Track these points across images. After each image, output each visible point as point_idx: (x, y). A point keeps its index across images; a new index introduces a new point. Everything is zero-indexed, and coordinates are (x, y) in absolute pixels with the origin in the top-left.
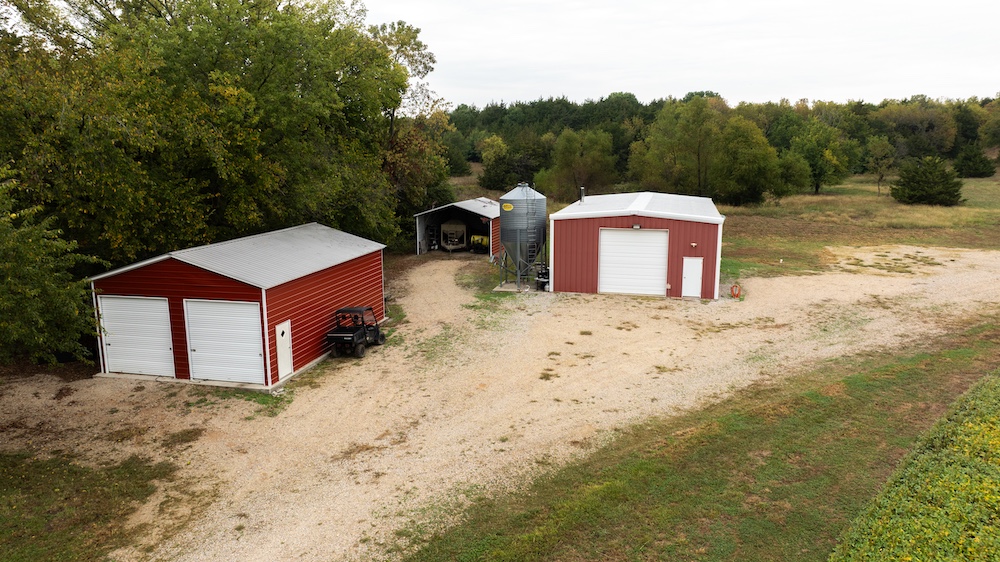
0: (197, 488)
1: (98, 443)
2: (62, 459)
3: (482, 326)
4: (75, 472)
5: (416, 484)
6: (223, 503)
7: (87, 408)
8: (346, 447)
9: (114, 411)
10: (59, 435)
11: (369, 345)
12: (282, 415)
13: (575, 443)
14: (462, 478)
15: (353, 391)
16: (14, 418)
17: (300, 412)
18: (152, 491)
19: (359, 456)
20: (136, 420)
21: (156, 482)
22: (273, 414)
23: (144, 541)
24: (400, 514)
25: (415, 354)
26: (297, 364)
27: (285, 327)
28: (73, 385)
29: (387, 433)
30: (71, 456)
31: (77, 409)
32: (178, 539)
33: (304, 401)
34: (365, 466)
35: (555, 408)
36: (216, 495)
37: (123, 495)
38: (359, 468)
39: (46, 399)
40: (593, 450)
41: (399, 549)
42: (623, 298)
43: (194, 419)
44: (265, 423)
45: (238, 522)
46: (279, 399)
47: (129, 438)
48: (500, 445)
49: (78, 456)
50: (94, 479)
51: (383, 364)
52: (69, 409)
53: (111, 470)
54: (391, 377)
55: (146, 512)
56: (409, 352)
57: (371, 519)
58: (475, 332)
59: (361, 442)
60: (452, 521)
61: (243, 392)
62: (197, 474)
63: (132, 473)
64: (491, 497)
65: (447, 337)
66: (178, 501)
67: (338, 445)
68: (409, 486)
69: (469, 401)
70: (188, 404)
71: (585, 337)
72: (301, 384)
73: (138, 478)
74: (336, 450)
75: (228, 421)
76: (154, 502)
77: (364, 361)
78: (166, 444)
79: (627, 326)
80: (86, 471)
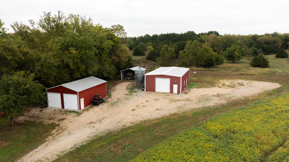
0: (63, 128)
1: (47, 120)
2: (41, 123)
3: (126, 99)
4: (43, 125)
5: (100, 129)
6: (67, 130)
7: (45, 114)
8: (90, 122)
9: (50, 115)
10: (40, 118)
11: (101, 103)
12: (80, 116)
13: (131, 123)
14: (108, 128)
15: (94, 112)
16: (33, 115)
17: (84, 116)
18: (55, 128)
19: (92, 124)
20: (54, 116)
21: (56, 127)
22: (79, 116)
23: (53, 135)
24: (95, 133)
25: (109, 105)
26: (85, 107)
27: (83, 99)
28: (43, 109)
29: (98, 120)
30: (42, 122)
31: (44, 114)
32: (59, 135)
33: (85, 114)
34: (92, 125)
35: (132, 116)
36: (66, 129)
37: (51, 129)
38: (91, 126)
39: (38, 112)
40: (135, 124)
41: (93, 138)
42: (160, 93)
43: (64, 116)
44: (77, 118)
45: (68, 133)
46: (81, 113)
47: (52, 119)
48: (117, 123)
49: (43, 122)
50: (46, 126)
51: (102, 107)
52: (42, 114)
53: (49, 125)
54: (103, 110)
55: (54, 131)
56: (108, 105)
57: (90, 134)
58: (124, 100)
59: (93, 121)
60: (103, 135)
61: (74, 112)
62: (63, 126)
63: (52, 125)
64: (112, 131)
65: (117, 101)
66: (59, 130)
67: (89, 121)
68: (98, 129)
69: (116, 115)
70: (63, 114)
71: (147, 102)
72: (85, 110)
73: (53, 126)
74: (88, 123)
75: (70, 117)
76: (55, 130)
77: (99, 106)
78: (58, 121)
79: (157, 100)
80: (45, 125)
